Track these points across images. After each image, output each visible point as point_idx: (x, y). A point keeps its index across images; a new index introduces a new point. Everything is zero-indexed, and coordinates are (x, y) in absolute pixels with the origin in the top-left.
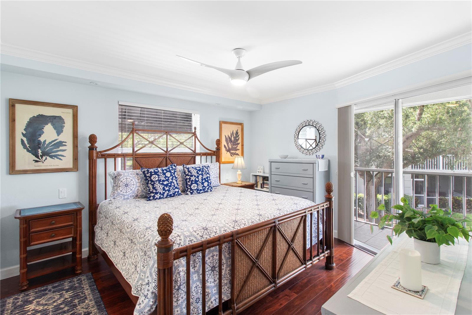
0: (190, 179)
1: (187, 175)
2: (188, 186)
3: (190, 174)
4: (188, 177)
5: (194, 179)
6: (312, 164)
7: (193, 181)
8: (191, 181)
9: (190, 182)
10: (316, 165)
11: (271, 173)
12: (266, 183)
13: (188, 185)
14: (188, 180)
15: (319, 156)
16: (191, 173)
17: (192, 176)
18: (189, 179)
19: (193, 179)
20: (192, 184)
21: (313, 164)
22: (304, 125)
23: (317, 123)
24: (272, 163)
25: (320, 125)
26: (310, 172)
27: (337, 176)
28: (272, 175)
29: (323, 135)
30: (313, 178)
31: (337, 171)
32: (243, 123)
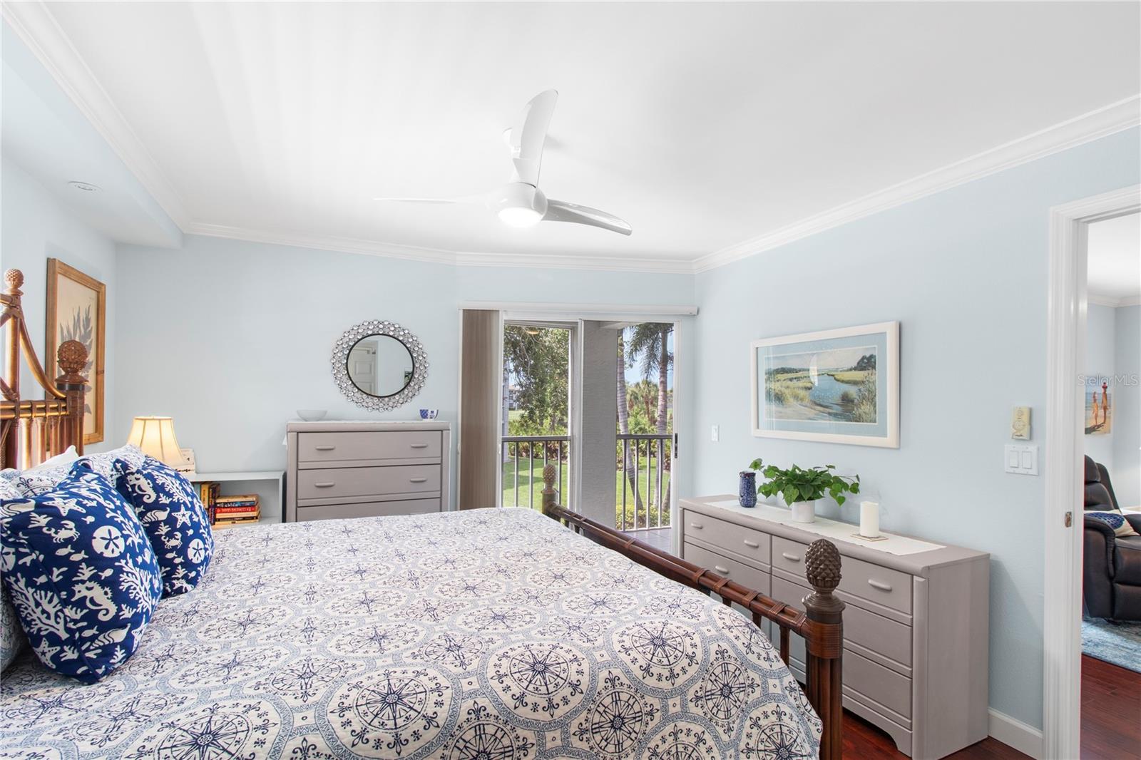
0: (171, 521)
1: (157, 506)
2: (170, 556)
3: (164, 500)
4: (162, 515)
5: (187, 516)
6: (440, 432)
7: (189, 528)
8: (178, 530)
9: (179, 535)
10: (447, 434)
11: (297, 467)
12: (225, 503)
13: (171, 551)
14: (164, 529)
16: (170, 495)
17: (175, 507)
18: (166, 522)
19: (184, 519)
20: (186, 541)
21: (442, 431)
22: (370, 332)
23: (406, 332)
24: (300, 434)
25: (415, 339)
26: (433, 451)
27: (459, 456)
28: (299, 471)
29: (423, 363)
30: (441, 464)
31: (459, 445)
32: (102, 282)
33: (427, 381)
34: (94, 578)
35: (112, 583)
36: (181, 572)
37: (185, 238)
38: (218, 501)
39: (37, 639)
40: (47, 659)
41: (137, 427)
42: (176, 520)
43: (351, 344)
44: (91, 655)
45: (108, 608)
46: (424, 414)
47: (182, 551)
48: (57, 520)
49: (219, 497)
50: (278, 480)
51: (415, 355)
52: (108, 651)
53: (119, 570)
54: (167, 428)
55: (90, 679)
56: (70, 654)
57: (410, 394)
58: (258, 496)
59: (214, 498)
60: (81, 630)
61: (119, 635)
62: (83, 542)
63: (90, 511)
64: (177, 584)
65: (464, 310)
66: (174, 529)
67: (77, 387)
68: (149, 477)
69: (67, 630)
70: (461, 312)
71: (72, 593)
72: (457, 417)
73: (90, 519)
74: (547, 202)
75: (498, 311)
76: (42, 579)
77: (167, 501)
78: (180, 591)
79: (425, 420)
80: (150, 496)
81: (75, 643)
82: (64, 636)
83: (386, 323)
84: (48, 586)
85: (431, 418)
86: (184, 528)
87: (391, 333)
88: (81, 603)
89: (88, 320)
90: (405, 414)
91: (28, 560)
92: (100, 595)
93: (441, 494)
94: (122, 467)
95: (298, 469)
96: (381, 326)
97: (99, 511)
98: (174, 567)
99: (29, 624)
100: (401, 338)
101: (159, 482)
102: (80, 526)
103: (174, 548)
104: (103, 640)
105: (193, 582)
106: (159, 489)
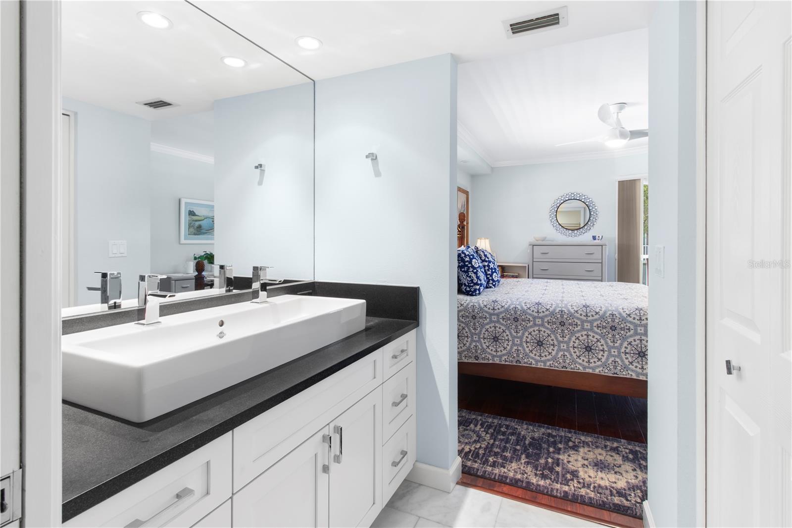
0: (488, 266)
4: (486, 264)
6: (601, 247)
9: (491, 271)
10: (606, 248)
12: (506, 275)
14: (487, 268)
15: (599, 237)
16: (488, 258)
20: (493, 273)
21: (602, 246)
22: (567, 199)
23: (586, 197)
24: (534, 247)
25: (590, 200)
26: (597, 256)
27: (617, 260)
28: (534, 263)
29: (595, 212)
30: (602, 263)
31: (617, 255)
32: (468, 191)
33: (598, 221)
34: (473, 271)
35: (476, 273)
36: (491, 282)
37: (493, 169)
38: (504, 274)
39: (462, 284)
40: (464, 290)
41: (479, 241)
42: (490, 266)
43: (558, 205)
44: (472, 290)
45: (475, 280)
46: (594, 238)
47: (491, 276)
48: (466, 256)
49: (505, 273)
50: (526, 266)
51: (590, 208)
52: (475, 290)
53: (477, 271)
54: (487, 241)
55: (472, 295)
56: (468, 289)
57: (588, 228)
58: (519, 274)
59: (503, 273)
60: (470, 283)
61: (478, 287)
62: (470, 262)
63: (472, 255)
64: (490, 285)
65: (619, 182)
66: (489, 268)
67: (463, 227)
68: (483, 252)
69: (468, 283)
70: (617, 183)
71: (468, 274)
72: (615, 241)
73: (471, 257)
74: (629, 133)
75: (640, 179)
76: (463, 270)
77: (487, 260)
78: (491, 287)
79: (595, 241)
80: (483, 258)
81: (470, 287)
82: (467, 284)
83: (575, 193)
84: (464, 271)
85: (598, 240)
86: (492, 269)
87: (578, 198)
88: (470, 277)
89: (464, 205)
90: (585, 237)
91: (460, 264)
92: (473, 275)
93: (602, 278)
94: (477, 248)
95: (533, 261)
96: (573, 195)
97: (473, 255)
98: (489, 280)
99: (460, 280)
100: (583, 200)
101: (485, 254)
102: (470, 258)
103: (489, 274)
104: (474, 287)
105: (494, 285)
106: (485, 256)
